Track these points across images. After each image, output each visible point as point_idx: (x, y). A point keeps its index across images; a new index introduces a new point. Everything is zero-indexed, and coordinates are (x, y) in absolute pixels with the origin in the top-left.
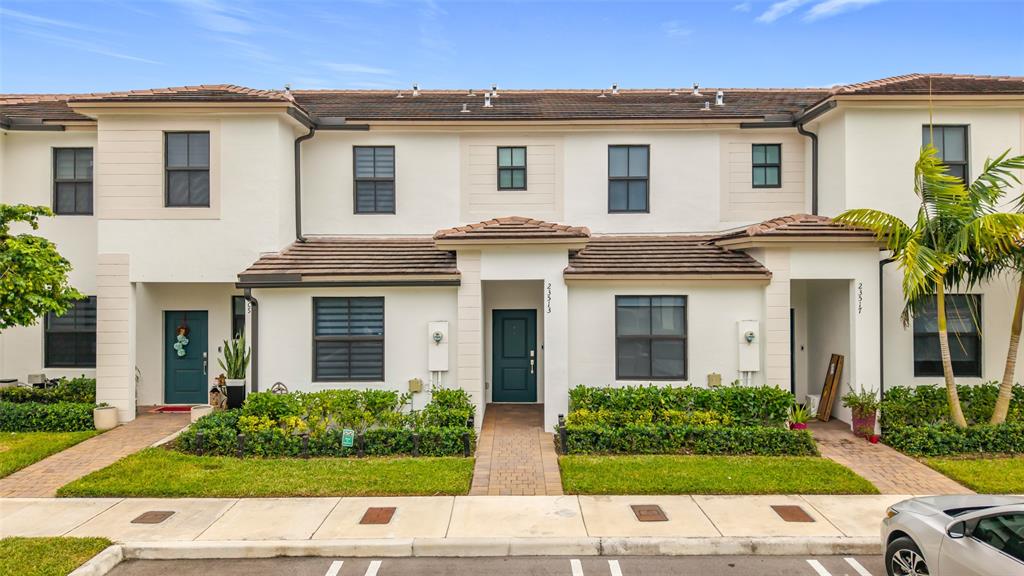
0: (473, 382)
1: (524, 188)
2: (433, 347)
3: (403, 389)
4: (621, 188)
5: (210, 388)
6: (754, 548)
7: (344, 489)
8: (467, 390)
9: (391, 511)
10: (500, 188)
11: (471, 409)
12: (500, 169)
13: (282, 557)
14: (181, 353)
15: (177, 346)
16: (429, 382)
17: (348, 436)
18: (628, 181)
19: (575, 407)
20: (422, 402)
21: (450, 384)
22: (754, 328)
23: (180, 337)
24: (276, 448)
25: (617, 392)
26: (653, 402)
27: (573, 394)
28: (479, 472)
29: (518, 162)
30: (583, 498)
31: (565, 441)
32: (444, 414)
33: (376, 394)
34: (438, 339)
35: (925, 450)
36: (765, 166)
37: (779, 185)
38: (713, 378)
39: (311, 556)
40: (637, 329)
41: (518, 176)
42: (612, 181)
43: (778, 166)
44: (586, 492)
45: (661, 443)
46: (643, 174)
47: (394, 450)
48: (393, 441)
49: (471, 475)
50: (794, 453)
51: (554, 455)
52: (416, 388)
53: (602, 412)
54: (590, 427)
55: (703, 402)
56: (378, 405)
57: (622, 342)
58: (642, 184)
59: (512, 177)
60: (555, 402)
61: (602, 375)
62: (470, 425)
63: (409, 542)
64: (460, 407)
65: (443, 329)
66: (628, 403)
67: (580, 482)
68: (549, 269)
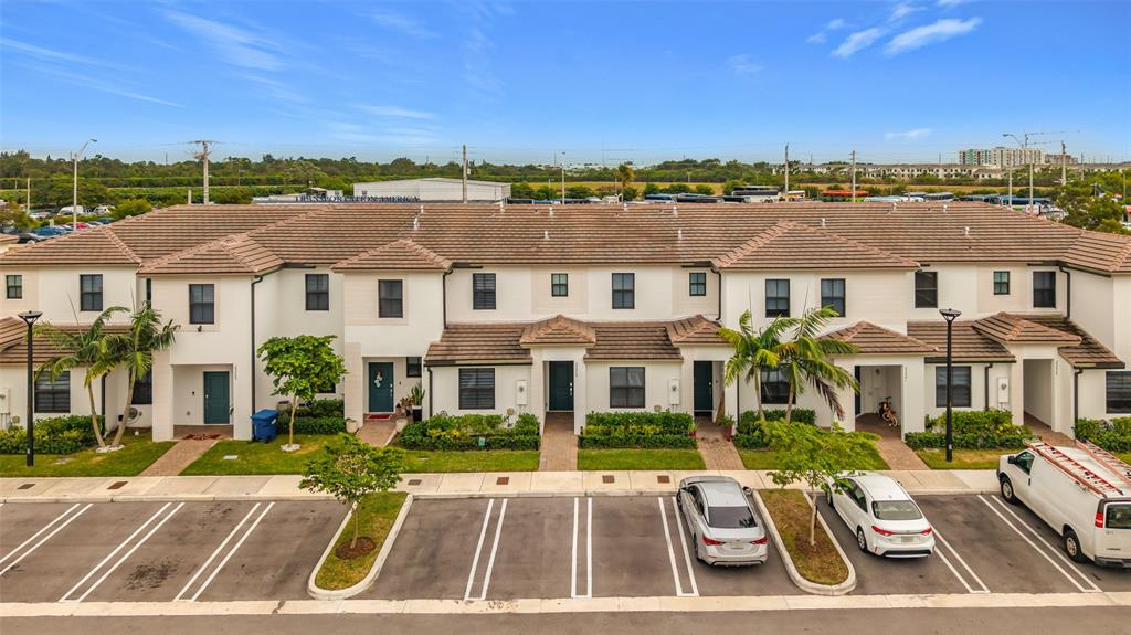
0: (538, 410)
1: (566, 295)
2: (519, 394)
3: (505, 415)
4: (619, 296)
5: (395, 405)
6: (641, 493)
7: (486, 469)
8: (536, 416)
9: (507, 479)
10: (553, 295)
11: (538, 424)
12: (553, 285)
13: (471, 498)
14: (379, 385)
15: (376, 381)
16: (519, 411)
17: (482, 441)
18: (623, 292)
19: (588, 424)
20: (514, 420)
21: (526, 411)
22: (676, 384)
23: (378, 377)
24: (449, 446)
25: (610, 415)
26: (625, 420)
27: (588, 417)
28: (542, 459)
29: (563, 281)
30: (585, 472)
31: (582, 443)
32: (526, 429)
33: (492, 417)
34: (521, 389)
35: (746, 447)
36: (698, 284)
37: (704, 295)
38: (657, 408)
39: (481, 498)
40: (620, 383)
41: (563, 288)
42: (614, 292)
43: (704, 284)
44: (586, 470)
45: (624, 443)
46: (630, 288)
47: (503, 447)
48: (502, 443)
49: (539, 462)
50: (685, 448)
51: (577, 449)
52: (510, 412)
53: (600, 428)
54: (594, 436)
55: (650, 420)
56: (493, 422)
57: (613, 389)
58: (630, 294)
59: (560, 289)
60: (580, 422)
61: (603, 407)
62: (538, 434)
63: (516, 492)
64: (532, 424)
65: (523, 384)
66: (615, 422)
67: (584, 465)
68: (577, 356)
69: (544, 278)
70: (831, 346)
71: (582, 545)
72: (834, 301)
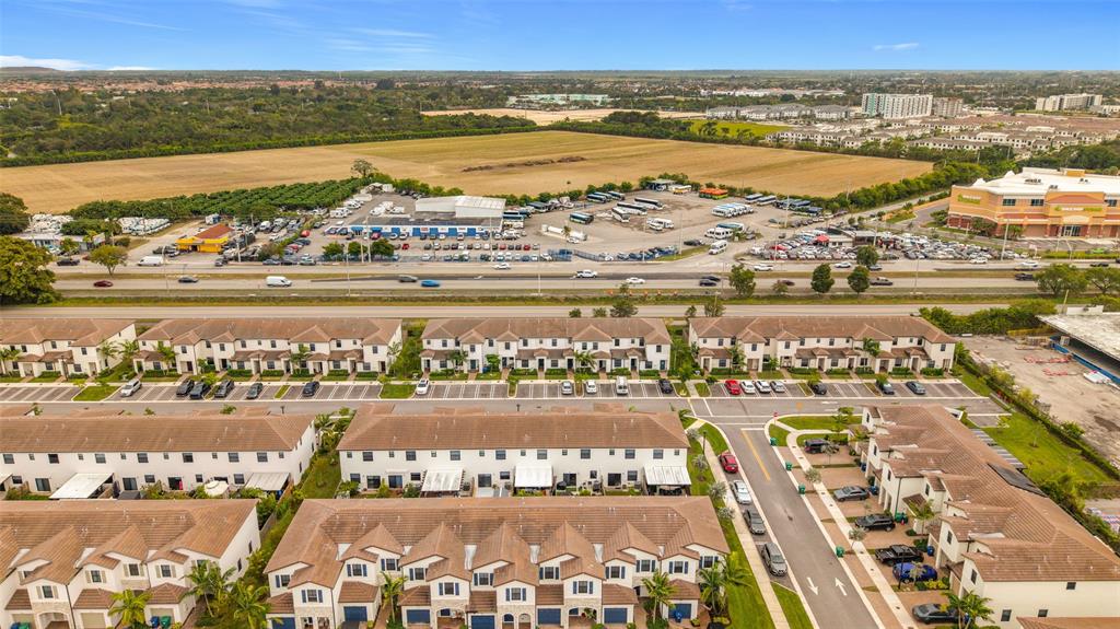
0: (537, 368)
1: (543, 344)
2: (533, 365)
3: (531, 369)
6: (555, 383)
7: (527, 379)
9: (533, 381)
10: (540, 344)
11: (537, 370)
16: (533, 368)
17: (527, 374)
18: (554, 343)
19: (547, 370)
21: (535, 368)
22: (564, 363)
24: (521, 374)
25: (551, 369)
26: (554, 370)
29: (542, 341)
48: (531, 374)
49: (538, 378)
50: (564, 375)
51: (544, 375)
53: (549, 371)
54: (548, 373)
55: (559, 370)
56: (528, 370)
57: (552, 364)
58: (556, 343)
67: (546, 378)
68: (545, 358)
69: (538, 340)
70: (593, 357)
71: (545, 391)
72: (595, 347)
